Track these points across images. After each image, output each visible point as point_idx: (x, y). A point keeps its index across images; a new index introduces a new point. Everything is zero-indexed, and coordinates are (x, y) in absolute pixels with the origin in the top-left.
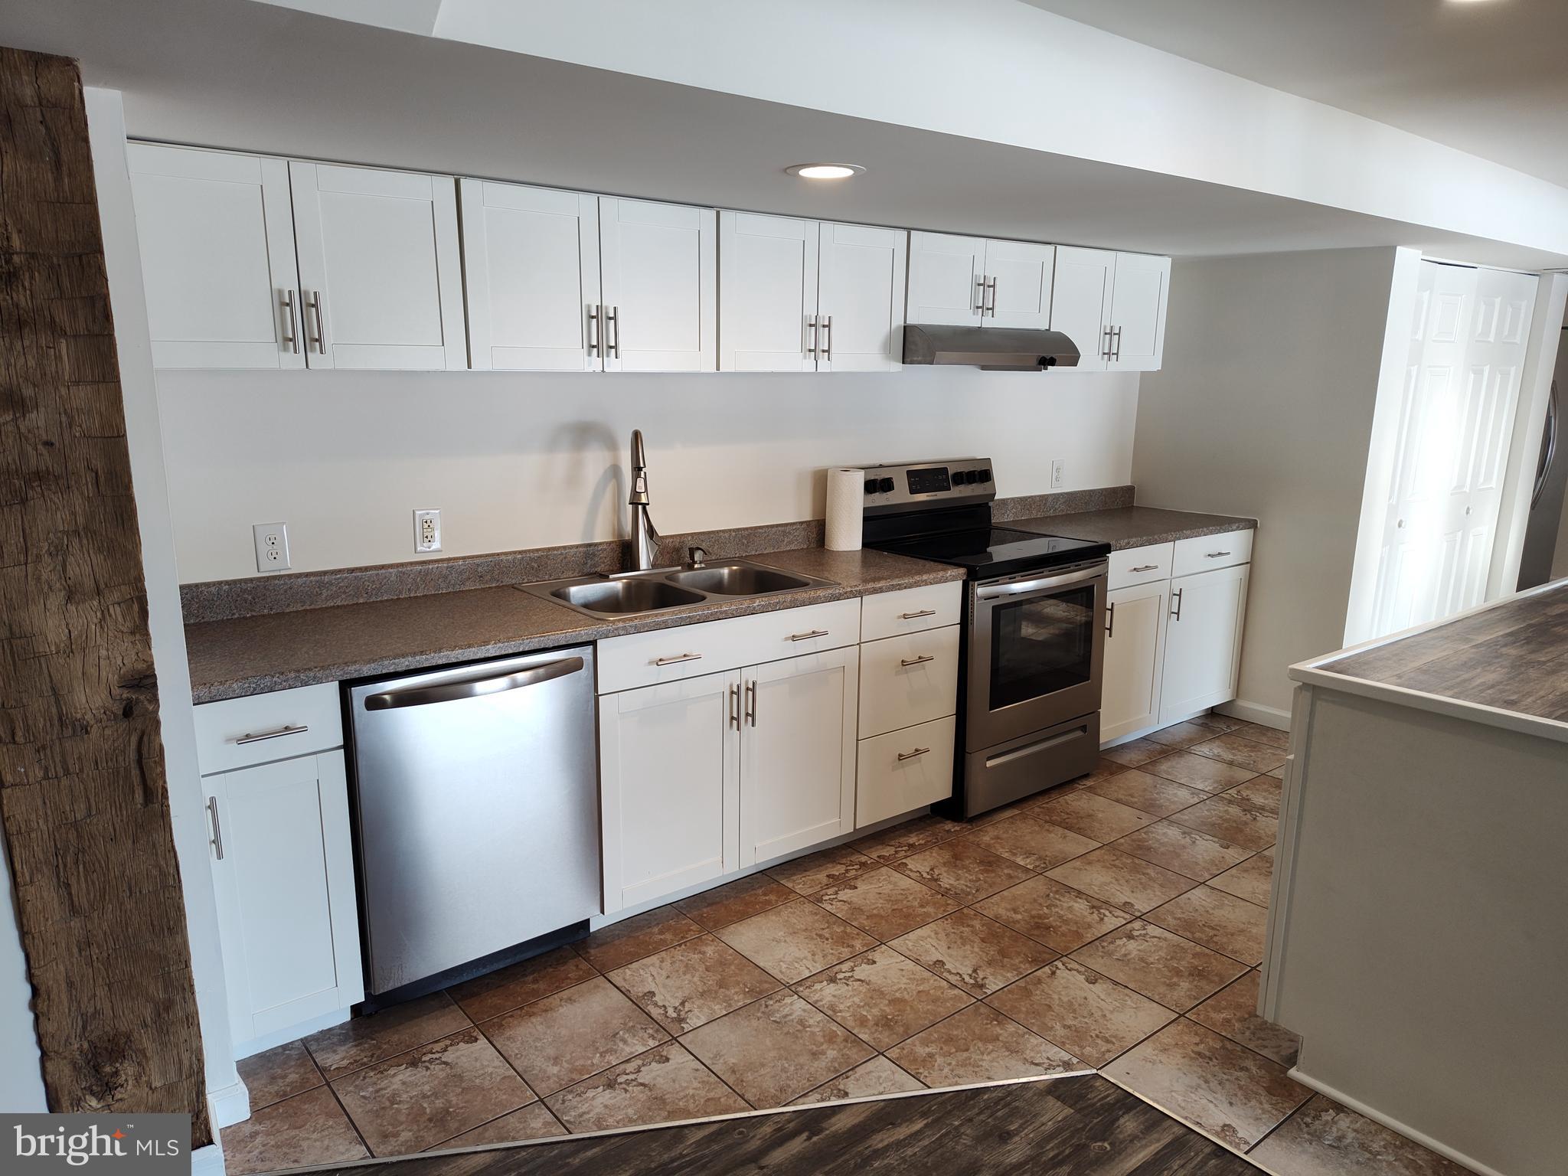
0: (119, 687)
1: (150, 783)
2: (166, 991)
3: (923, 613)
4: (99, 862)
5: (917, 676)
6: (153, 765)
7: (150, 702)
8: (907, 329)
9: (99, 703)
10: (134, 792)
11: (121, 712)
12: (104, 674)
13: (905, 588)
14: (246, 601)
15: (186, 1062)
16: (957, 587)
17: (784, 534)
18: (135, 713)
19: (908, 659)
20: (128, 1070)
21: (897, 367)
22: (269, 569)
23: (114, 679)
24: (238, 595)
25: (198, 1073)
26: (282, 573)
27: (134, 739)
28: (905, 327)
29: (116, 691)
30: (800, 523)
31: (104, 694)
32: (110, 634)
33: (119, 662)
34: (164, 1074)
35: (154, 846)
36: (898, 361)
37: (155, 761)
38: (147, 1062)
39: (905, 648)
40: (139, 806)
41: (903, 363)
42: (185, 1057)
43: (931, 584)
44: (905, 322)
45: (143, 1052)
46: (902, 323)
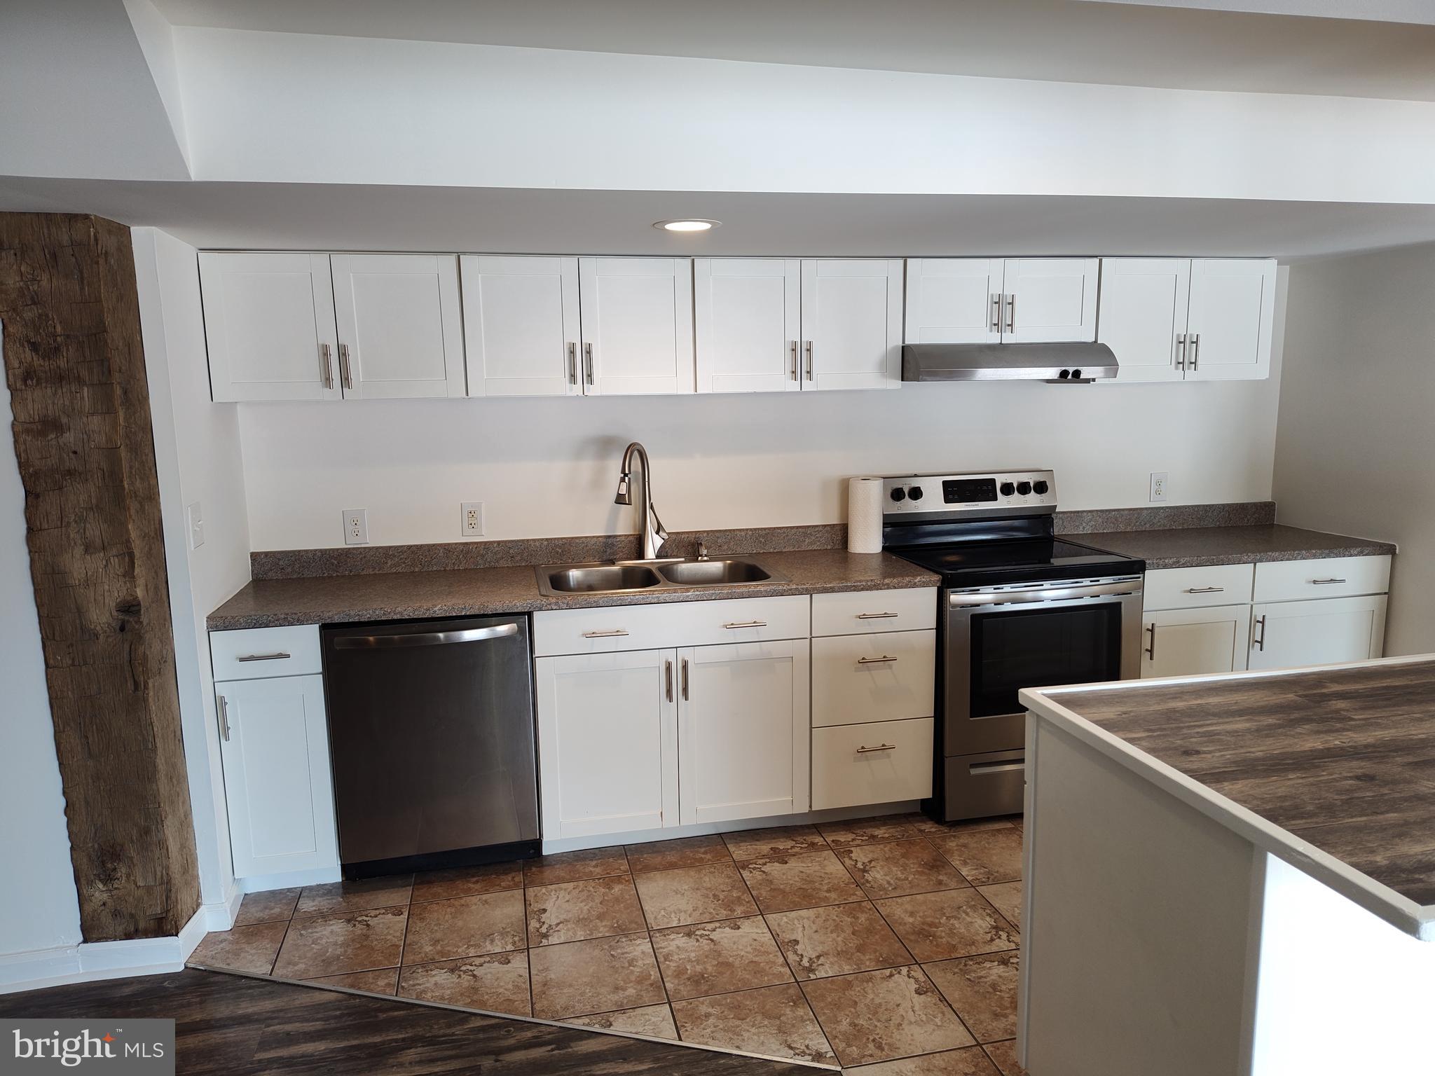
0: (117, 611)
1: (136, 678)
2: (146, 821)
3: (886, 615)
4: (106, 726)
5: (881, 676)
6: (137, 665)
7: (136, 623)
8: (905, 349)
9: (104, 620)
10: (127, 681)
11: (118, 628)
12: (107, 601)
13: (862, 590)
14: (333, 564)
15: (159, 874)
16: (932, 592)
17: (805, 535)
18: (127, 629)
19: (868, 658)
20: (122, 870)
21: (897, 384)
22: (353, 543)
23: (113, 604)
24: (328, 560)
25: (167, 883)
26: (363, 546)
27: (127, 647)
28: (903, 347)
29: (115, 613)
30: (823, 525)
31: (108, 615)
32: (111, 575)
33: (116, 595)
34: (145, 879)
35: (139, 720)
36: (899, 380)
37: (139, 663)
38: (134, 866)
39: (865, 646)
40: (131, 691)
41: (902, 380)
42: (159, 869)
43: (895, 588)
44: (904, 342)
45: (131, 858)
46: (901, 344)
